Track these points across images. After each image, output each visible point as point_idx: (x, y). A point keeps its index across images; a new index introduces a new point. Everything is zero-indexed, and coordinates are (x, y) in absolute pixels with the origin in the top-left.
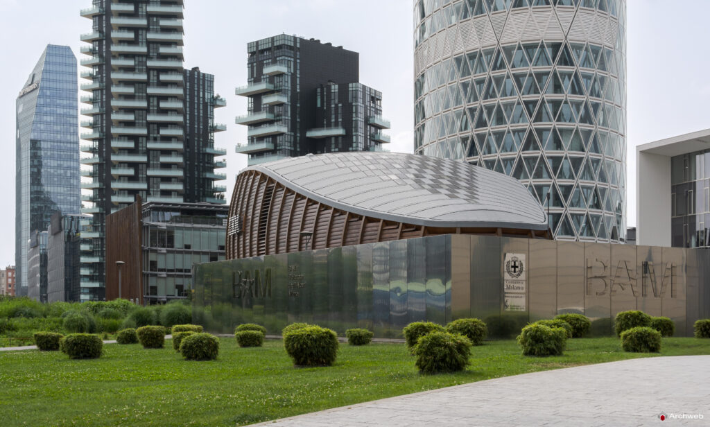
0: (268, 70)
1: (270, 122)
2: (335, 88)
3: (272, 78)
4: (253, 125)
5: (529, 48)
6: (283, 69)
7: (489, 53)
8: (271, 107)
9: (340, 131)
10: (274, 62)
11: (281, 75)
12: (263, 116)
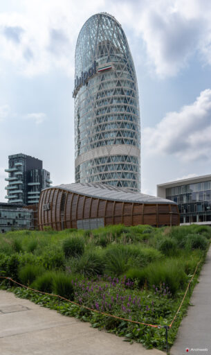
0: (16, 164)
1: (17, 180)
2: (37, 171)
3: (17, 167)
4: (10, 181)
5: (119, 156)
6: (21, 164)
7: (106, 157)
8: (17, 176)
9: (39, 184)
10: (18, 162)
11: (20, 166)
12: (15, 178)
